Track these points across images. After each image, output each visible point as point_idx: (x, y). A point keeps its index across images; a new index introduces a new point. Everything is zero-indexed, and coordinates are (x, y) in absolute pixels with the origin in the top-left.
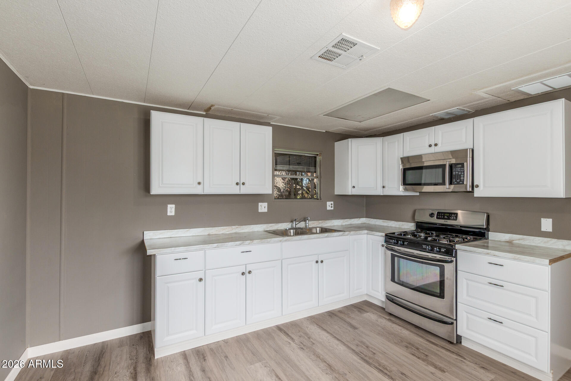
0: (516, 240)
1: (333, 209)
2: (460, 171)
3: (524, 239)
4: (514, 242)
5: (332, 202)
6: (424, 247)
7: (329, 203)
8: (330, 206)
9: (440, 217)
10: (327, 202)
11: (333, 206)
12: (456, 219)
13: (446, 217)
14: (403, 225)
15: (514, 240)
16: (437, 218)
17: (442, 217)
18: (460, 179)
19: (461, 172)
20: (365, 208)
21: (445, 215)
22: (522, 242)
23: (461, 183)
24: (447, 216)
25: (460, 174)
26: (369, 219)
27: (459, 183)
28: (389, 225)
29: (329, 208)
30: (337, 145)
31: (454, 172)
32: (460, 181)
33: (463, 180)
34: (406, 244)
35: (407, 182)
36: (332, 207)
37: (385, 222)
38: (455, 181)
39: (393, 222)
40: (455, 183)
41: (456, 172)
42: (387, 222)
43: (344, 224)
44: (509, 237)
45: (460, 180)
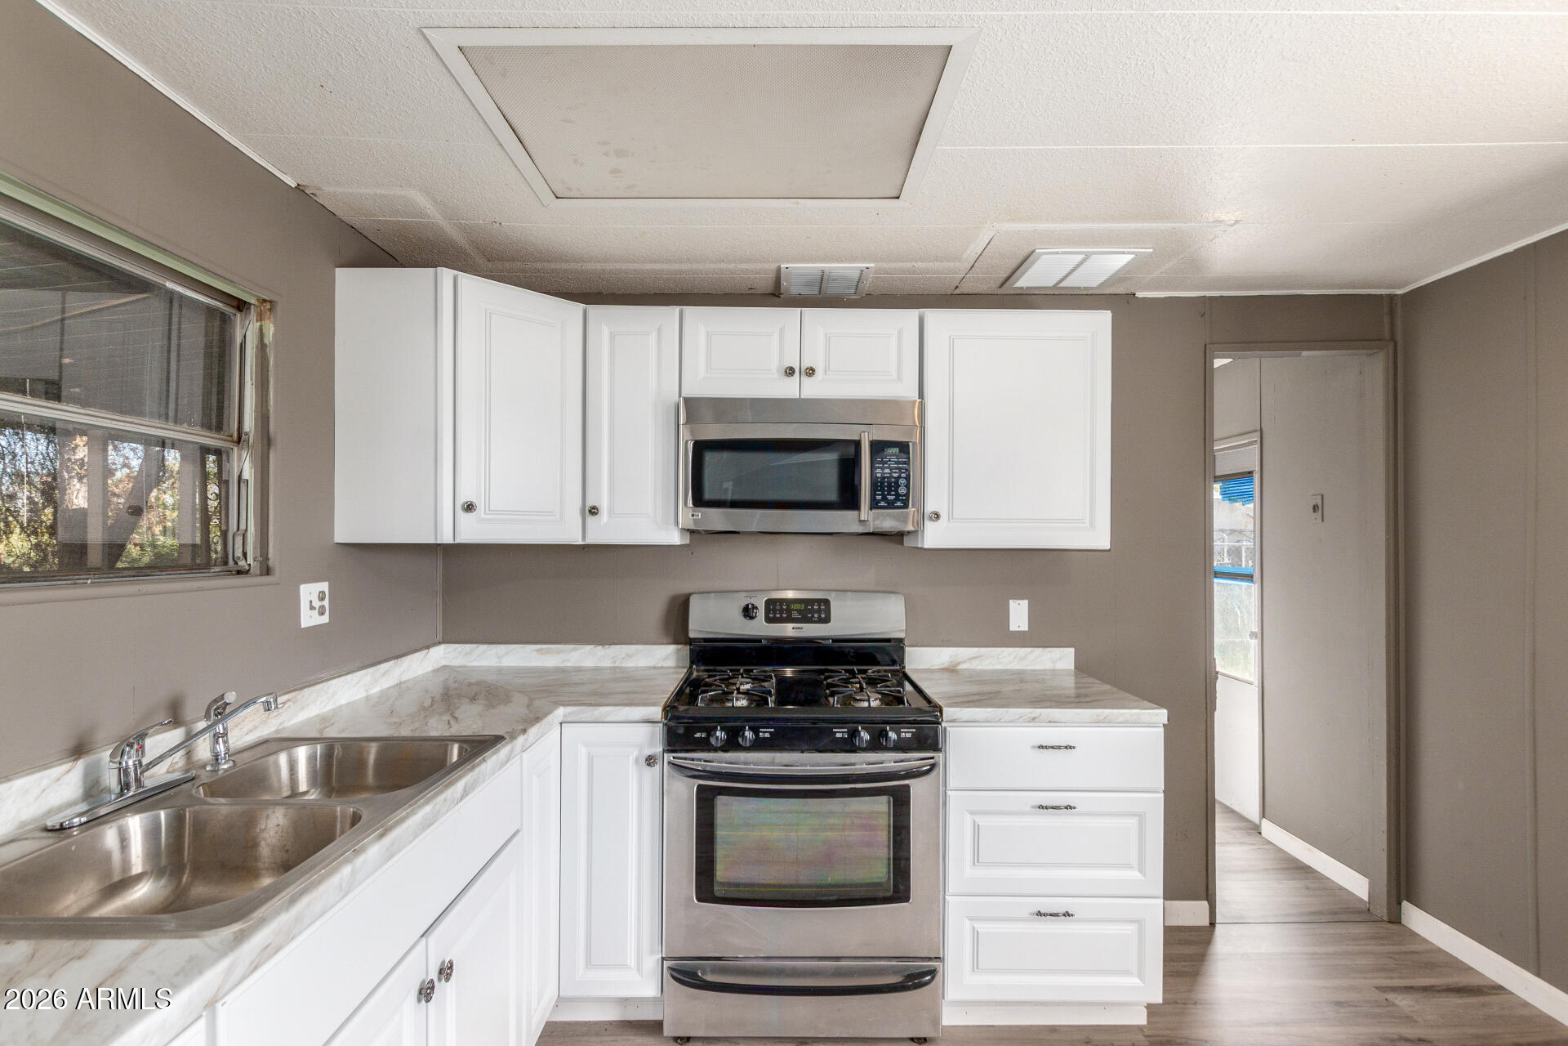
0: (965, 662)
1: (325, 619)
2: (896, 468)
3: (981, 656)
4: (960, 667)
5: (324, 586)
6: (839, 735)
7: (310, 592)
8: (317, 604)
9: (778, 615)
10: (303, 588)
11: (326, 603)
12: (827, 620)
13: (795, 615)
14: (629, 656)
15: (959, 663)
16: (769, 620)
17: (784, 615)
18: (896, 491)
19: (899, 469)
20: (439, 601)
21: (794, 607)
22: (978, 665)
23: (899, 504)
24: (799, 611)
25: (896, 475)
26: (468, 647)
27: (893, 503)
28: (569, 664)
29: (309, 619)
30: (351, 284)
31: (879, 468)
32: (897, 499)
33: (904, 496)
34: (767, 735)
35: (708, 495)
36: (322, 613)
37: (548, 652)
38: (883, 500)
39: (588, 648)
40: (883, 504)
41: (883, 469)
42: (559, 652)
43: (376, 690)
44: (951, 657)
45: (897, 495)
